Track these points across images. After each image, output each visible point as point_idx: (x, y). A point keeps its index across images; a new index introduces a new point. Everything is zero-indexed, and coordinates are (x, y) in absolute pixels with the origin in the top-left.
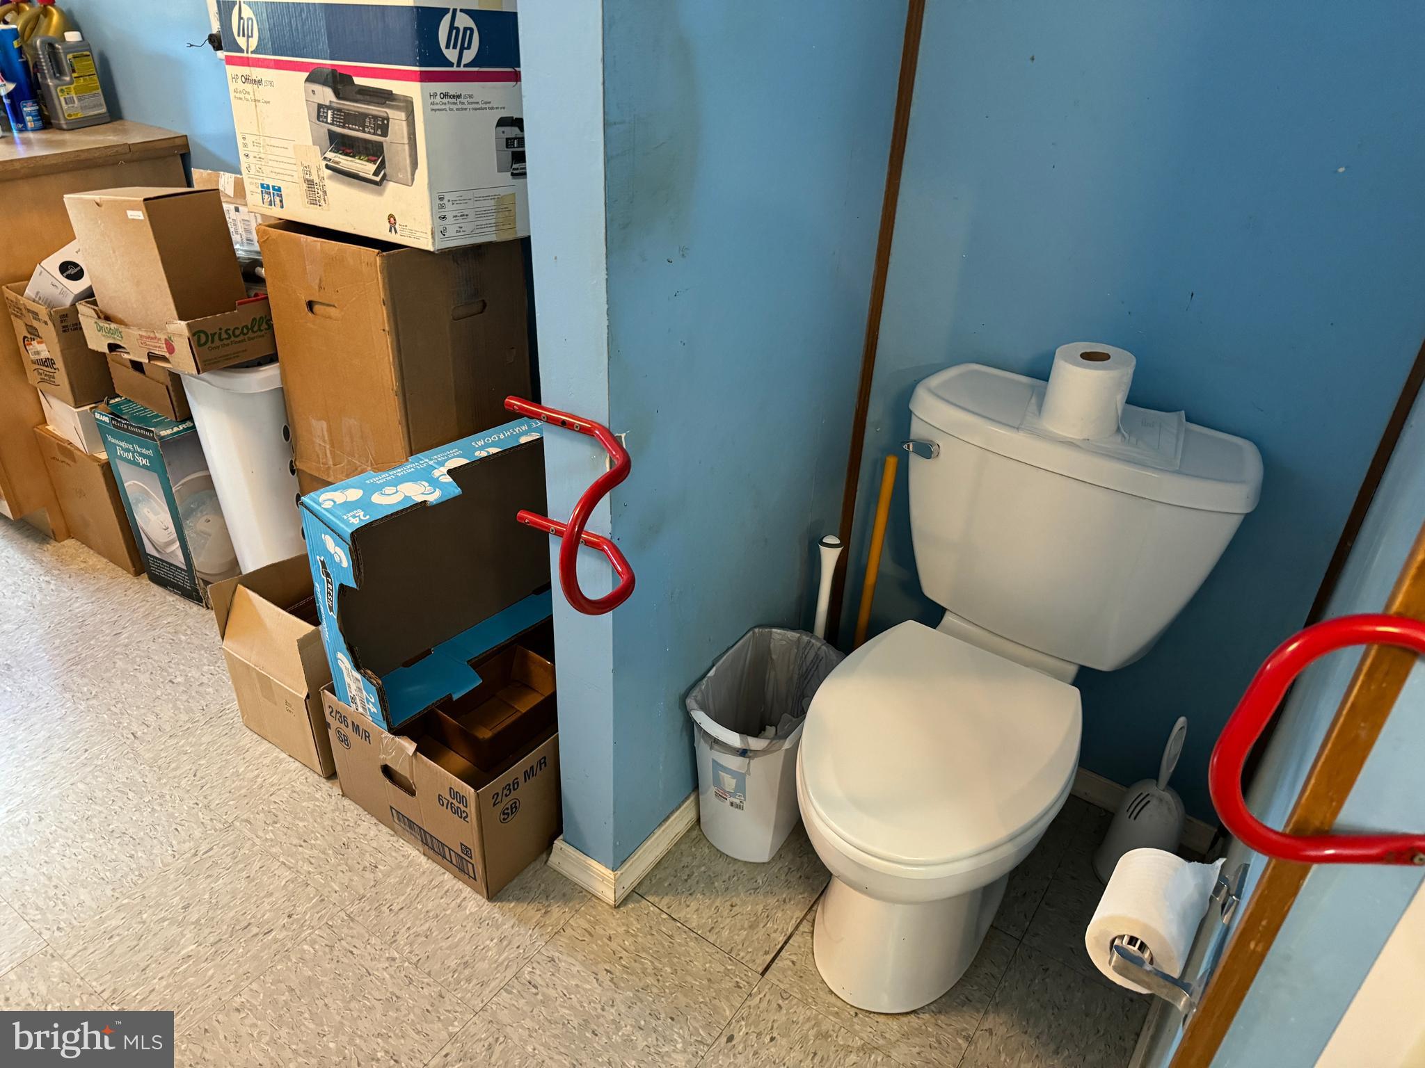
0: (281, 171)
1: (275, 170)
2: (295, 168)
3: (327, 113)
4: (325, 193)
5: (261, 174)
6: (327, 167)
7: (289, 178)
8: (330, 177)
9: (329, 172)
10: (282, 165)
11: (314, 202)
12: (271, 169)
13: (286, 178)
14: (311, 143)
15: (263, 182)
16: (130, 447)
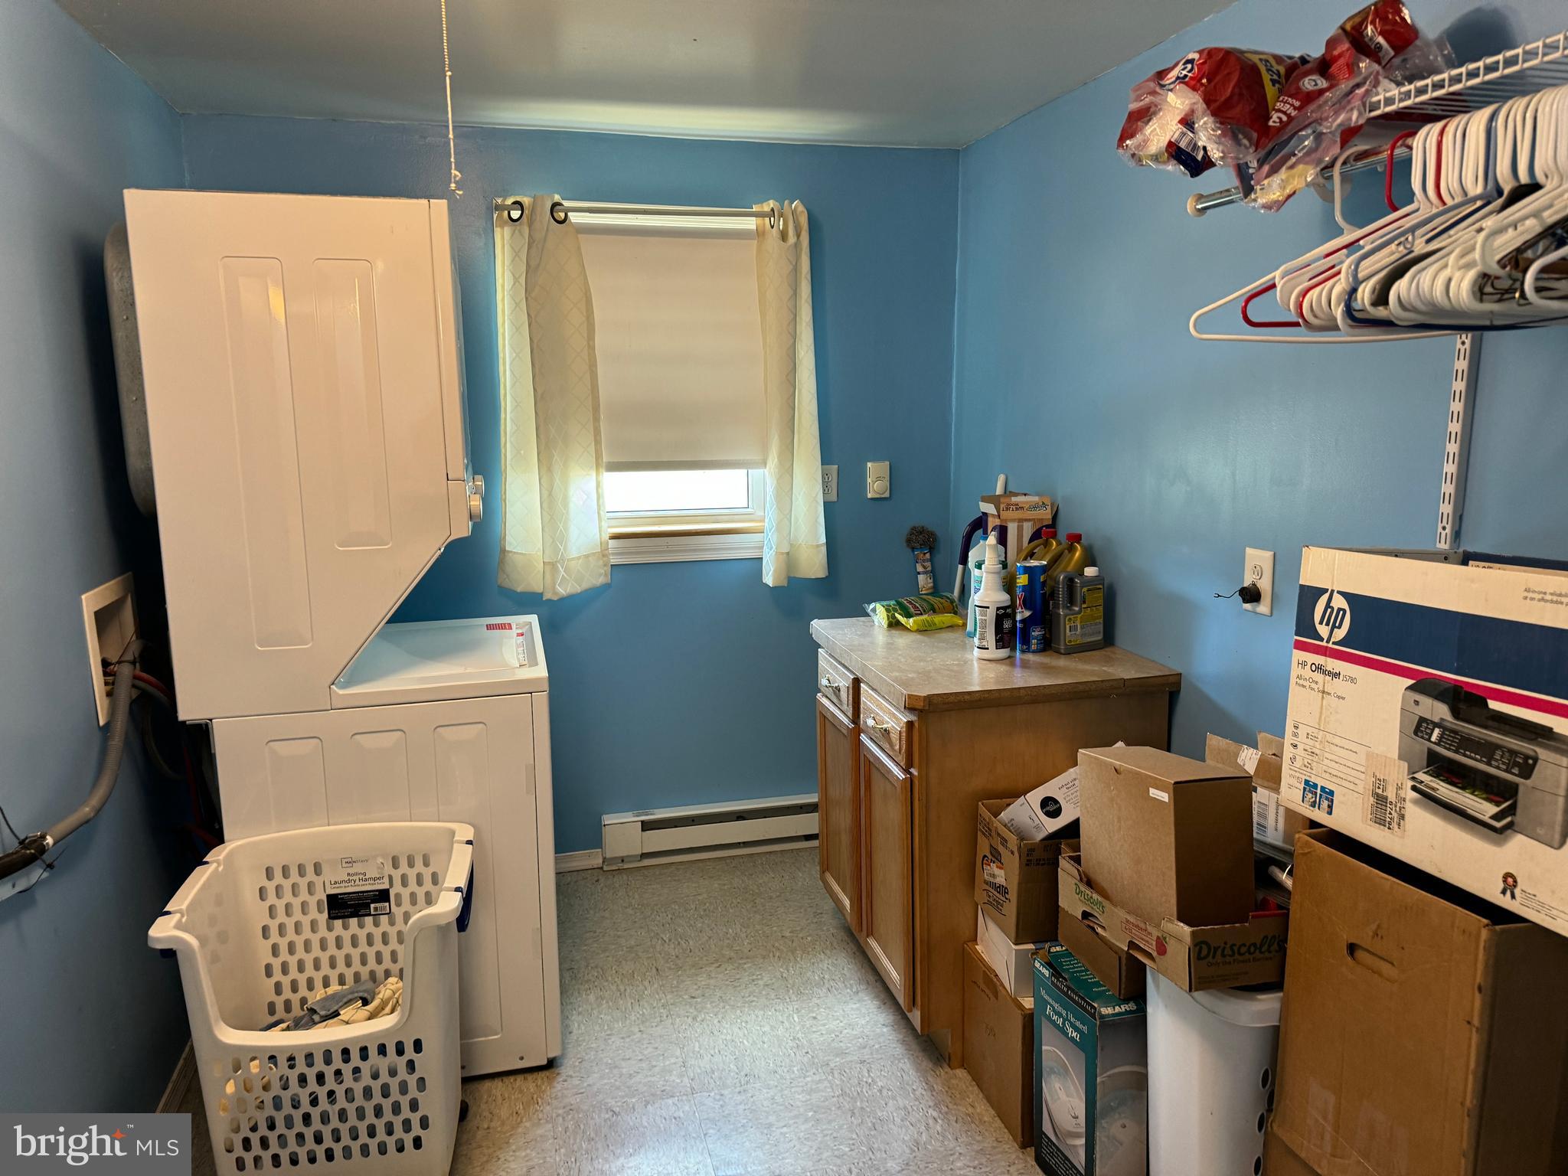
0: (1339, 774)
1: (1330, 771)
2: (1363, 776)
3: (1433, 731)
4: (1402, 817)
5: (1309, 770)
6: (1414, 788)
7: (1352, 786)
8: (1415, 802)
9: (1415, 795)
10: (1342, 768)
11: (1381, 821)
12: (1325, 768)
13: (1344, 783)
14: (1396, 756)
15: (1308, 779)
16: (1064, 1013)
